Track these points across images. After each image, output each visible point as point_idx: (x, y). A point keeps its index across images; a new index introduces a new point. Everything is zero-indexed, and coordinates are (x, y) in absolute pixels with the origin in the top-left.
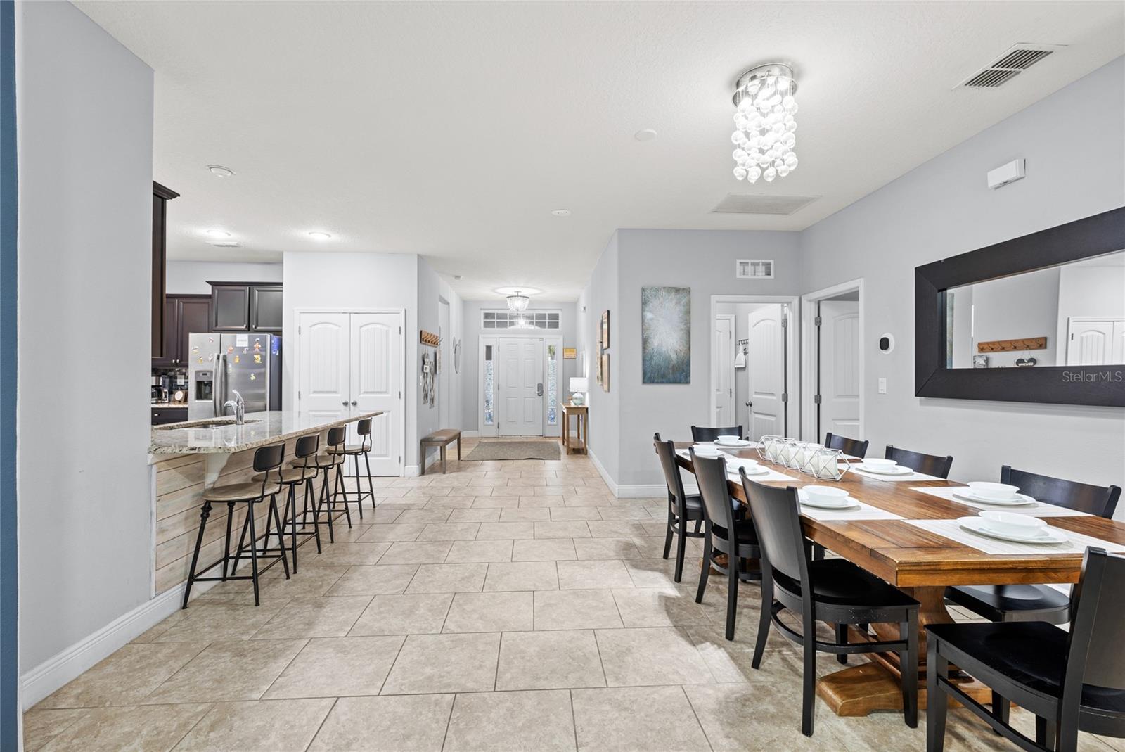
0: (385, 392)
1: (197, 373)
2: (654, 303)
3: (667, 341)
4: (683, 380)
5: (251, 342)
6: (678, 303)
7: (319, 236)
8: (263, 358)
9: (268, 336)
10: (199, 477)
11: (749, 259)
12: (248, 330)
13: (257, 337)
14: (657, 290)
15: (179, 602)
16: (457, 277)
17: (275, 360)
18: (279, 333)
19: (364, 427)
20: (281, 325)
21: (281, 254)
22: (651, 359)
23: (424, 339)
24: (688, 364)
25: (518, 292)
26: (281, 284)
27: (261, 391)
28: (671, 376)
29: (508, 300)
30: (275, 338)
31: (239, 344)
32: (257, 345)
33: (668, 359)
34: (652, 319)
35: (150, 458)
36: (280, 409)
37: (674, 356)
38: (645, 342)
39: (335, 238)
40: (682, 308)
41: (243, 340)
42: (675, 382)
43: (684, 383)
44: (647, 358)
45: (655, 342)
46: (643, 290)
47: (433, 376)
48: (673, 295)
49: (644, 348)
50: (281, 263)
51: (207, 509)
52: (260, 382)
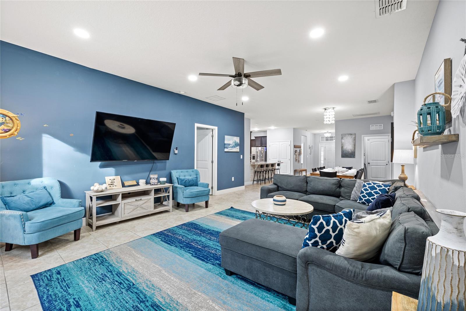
0: (286, 159)
1: (253, 155)
2: (345, 138)
3: (349, 147)
4: (353, 157)
5: (261, 149)
6: (351, 137)
7: (272, 128)
8: (263, 152)
9: (264, 147)
10: (254, 168)
11: (374, 124)
12: (261, 146)
13: (262, 148)
14: (345, 135)
15: (252, 183)
16: (306, 130)
17: (266, 152)
18: (266, 146)
19: (279, 165)
20: (266, 145)
21: (267, 130)
22: (344, 151)
23: (295, 147)
24: (354, 153)
25: (328, 131)
26: (266, 136)
27: (263, 159)
28: (349, 156)
29: (325, 134)
30: (265, 148)
31: (259, 149)
32: (262, 149)
33: (349, 152)
34: (344, 142)
35: (250, 165)
36: (266, 161)
37: (350, 151)
38: (342, 147)
39: (276, 128)
40: (353, 139)
41: (260, 148)
42: (350, 157)
43: (353, 158)
44: (343, 151)
45: (345, 147)
46: (342, 135)
47: (299, 155)
48: (350, 136)
49: (342, 149)
50: (266, 131)
51: (255, 172)
52: (262, 157)
